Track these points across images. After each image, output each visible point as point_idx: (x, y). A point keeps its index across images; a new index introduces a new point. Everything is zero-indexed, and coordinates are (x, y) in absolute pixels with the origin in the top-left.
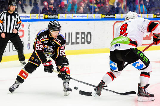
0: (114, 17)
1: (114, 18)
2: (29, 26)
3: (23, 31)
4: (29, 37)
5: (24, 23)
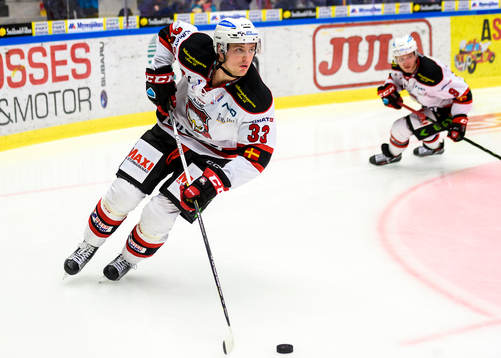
0: (313, 14)
1: (315, 17)
2: (102, 49)
3: (86, 61)
4: (102, 75)
5: (88, 41)
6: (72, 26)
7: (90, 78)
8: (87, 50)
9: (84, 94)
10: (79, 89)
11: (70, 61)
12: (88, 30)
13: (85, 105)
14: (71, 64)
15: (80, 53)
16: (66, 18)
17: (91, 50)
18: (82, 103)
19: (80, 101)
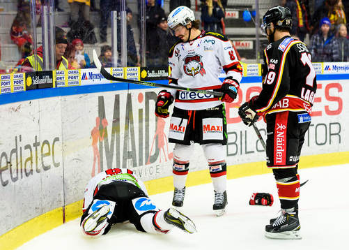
3: (338, 99)
5: (341, 82)
6: (327, 68)
7: (341, 114)
8: (340, 89)
9: (335, 129)
10: (331, 124)
11: (324, 98)
12: (342, 72)
13: (335, 138)
14: (325, 102)
15: (334, 92)
16: (322, 61)
17: (343, 89)
18: (332, 136)
19: (331, 135)
